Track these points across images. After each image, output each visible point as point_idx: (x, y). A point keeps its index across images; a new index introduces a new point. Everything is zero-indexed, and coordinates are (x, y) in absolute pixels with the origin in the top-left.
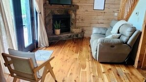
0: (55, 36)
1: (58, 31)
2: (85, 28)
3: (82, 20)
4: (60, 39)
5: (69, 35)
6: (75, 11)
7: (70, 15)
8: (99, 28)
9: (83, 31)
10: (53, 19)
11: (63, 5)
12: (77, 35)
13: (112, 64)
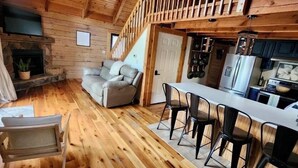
0: (22, 82)
1: (26, 75)
2: (67, 68)
3: (61, 57)
4: (32, 86)
5: (45, 78)
6: (49, 45)
7: (42, 50)
8: (92, 69)
9: (64, 73)
10: (13, 56)
11: (30, 36)
12: (57, 78)
13: (121, 107)
